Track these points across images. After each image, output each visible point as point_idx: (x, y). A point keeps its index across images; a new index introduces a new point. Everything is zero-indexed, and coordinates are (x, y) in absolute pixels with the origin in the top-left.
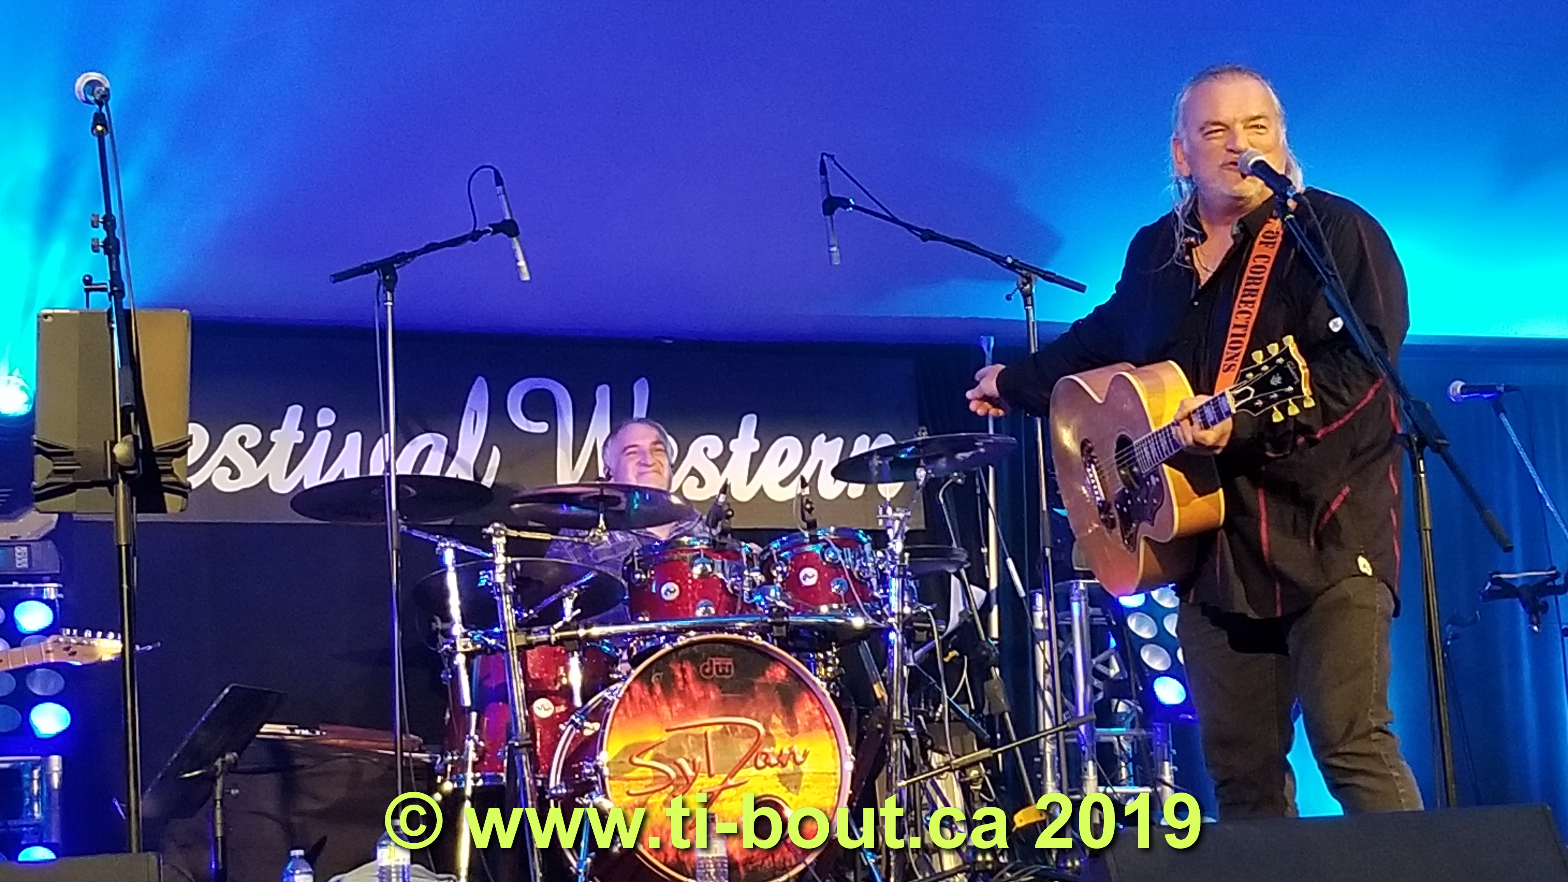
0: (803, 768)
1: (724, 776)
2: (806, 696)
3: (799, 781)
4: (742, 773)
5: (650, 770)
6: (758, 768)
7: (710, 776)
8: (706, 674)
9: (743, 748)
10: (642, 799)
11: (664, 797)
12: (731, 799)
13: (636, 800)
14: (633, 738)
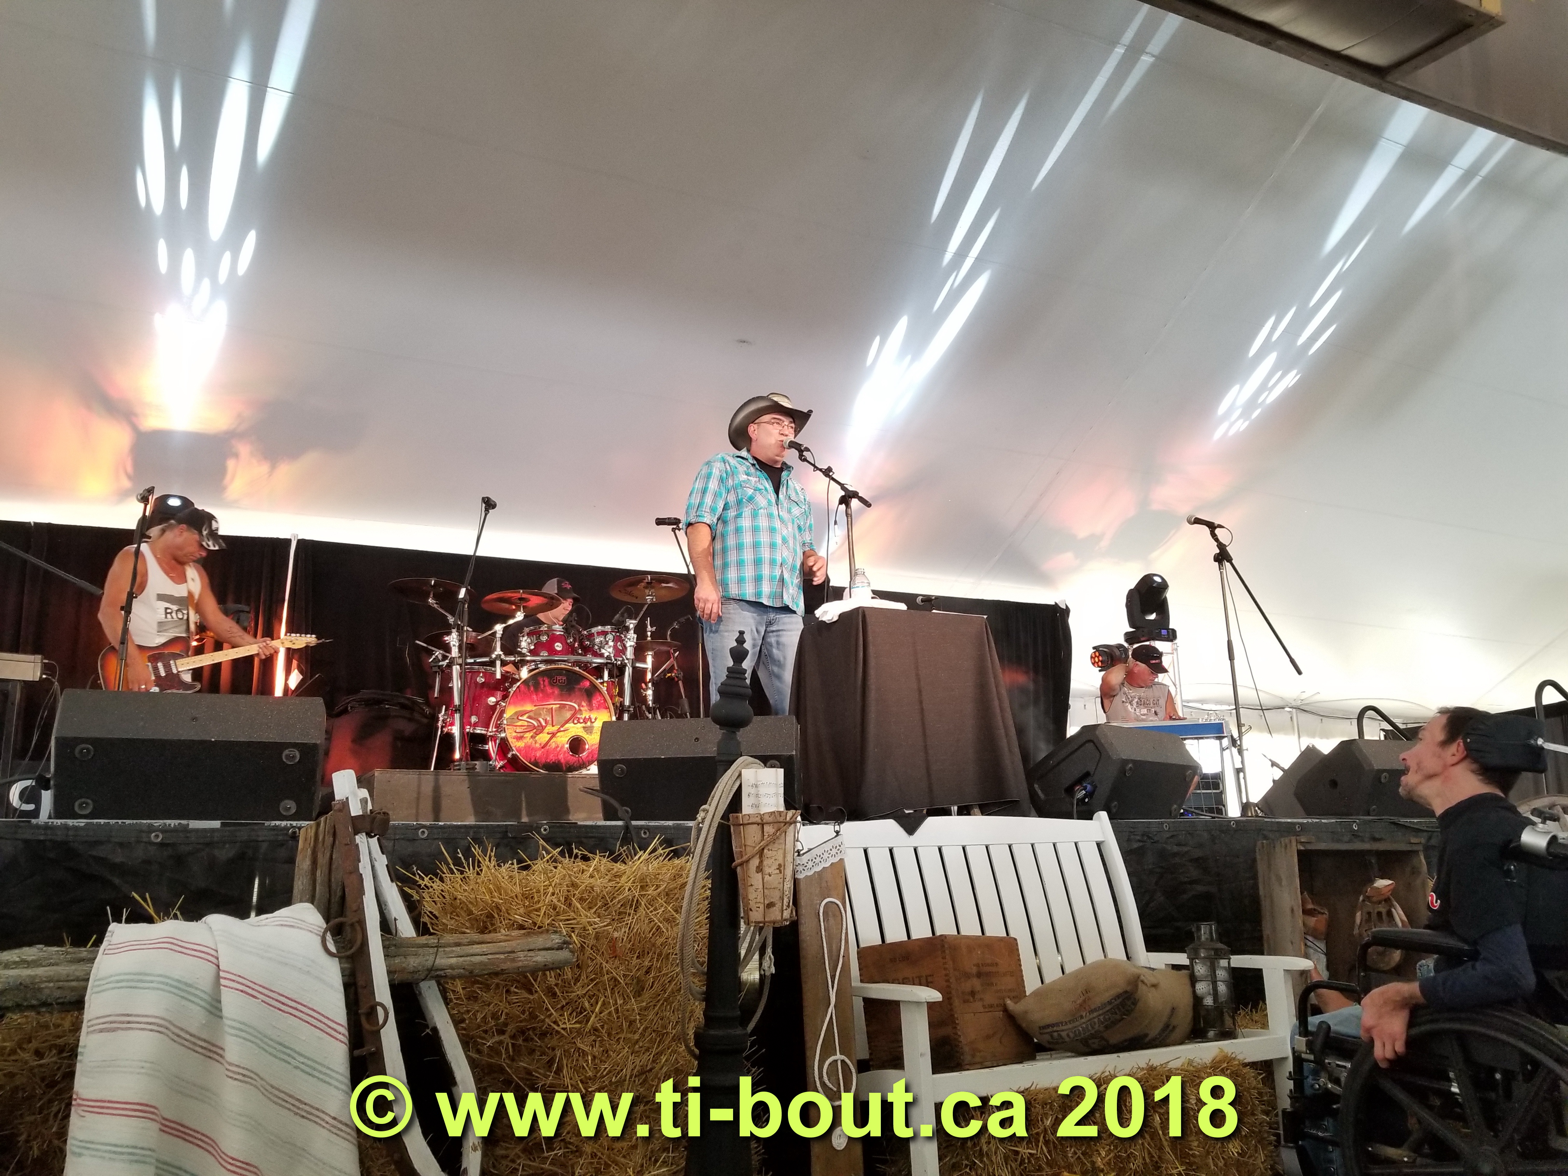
0: (594, 724)
1: (559, 727)
2: (598, 694)
3: (592, 730)
4: (567, 726)
5: (526, 722)
6: (574, 724)
7: (553, 726)
8: (554, 683)
9: (568, 715)
10: (522, 734)
11: (532, 734)
12: (561, 737)
13: (519, 735)
14: (519, 709)
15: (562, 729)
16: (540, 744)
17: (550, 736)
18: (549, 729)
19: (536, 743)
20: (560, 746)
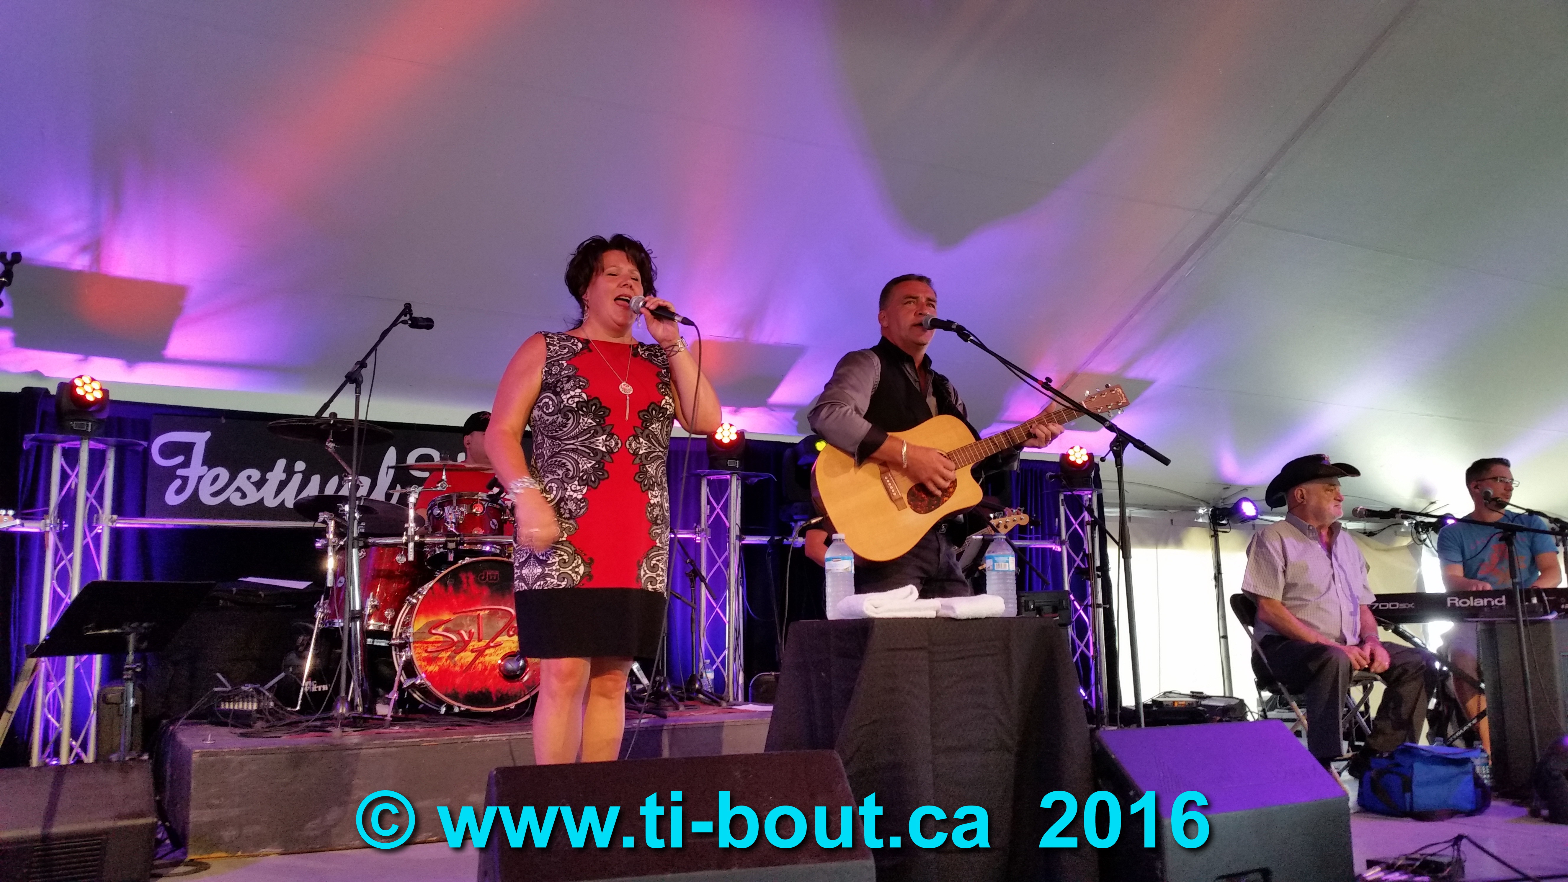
1: (488, 641)
4: (499, 639)
5: (441, 637)
6: (510, 636)
7: (480, 640)
8: (481, 579)
9: (501, 624)
10: (435, 654)
11: (449, 653)
12: (491, 655)
13: (431, 655)
14: (432, 618)
15: (492, 644)
16: (461, 667)
17: (474, 655)
18: (475, 644)
19: (455, 665)
20: (489, 667)
